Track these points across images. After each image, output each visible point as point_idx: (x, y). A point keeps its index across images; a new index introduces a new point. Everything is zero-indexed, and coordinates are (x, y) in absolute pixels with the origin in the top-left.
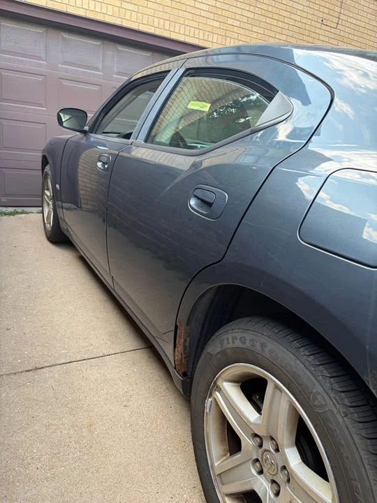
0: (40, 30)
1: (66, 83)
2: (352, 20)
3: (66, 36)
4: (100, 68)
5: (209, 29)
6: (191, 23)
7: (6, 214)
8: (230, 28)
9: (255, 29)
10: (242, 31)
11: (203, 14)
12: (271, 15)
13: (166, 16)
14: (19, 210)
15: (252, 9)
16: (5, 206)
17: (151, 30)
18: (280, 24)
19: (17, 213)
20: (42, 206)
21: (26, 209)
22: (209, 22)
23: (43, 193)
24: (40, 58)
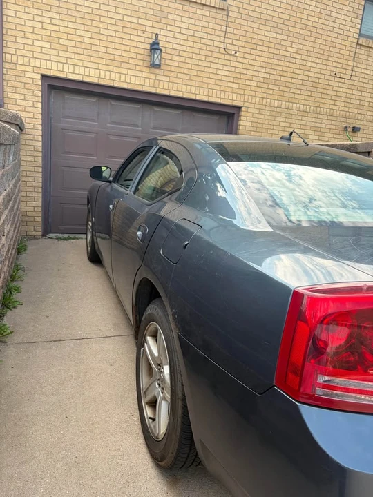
0: (94, 100)
1: (112, 138)
2: (365, 71)
3: (113, 102)
4: (140, 125)
5: (229, 90)
6: (213, 87)
7: (61, 239)
8: (248, 88)
9: (270, 87)
10: (259, 90)
11: (224, 78)
12: (285, 74)
13: (193, 83)
14: (72, 236)
15: (267, 70)
16: (62, 233)
17: (180, 94)
18: (294, 81)
19: (71, 238)
20: (86, 234)
21: (77, 236)
22: (230, 84)
23: (88, 224)
24: (93, 121)
